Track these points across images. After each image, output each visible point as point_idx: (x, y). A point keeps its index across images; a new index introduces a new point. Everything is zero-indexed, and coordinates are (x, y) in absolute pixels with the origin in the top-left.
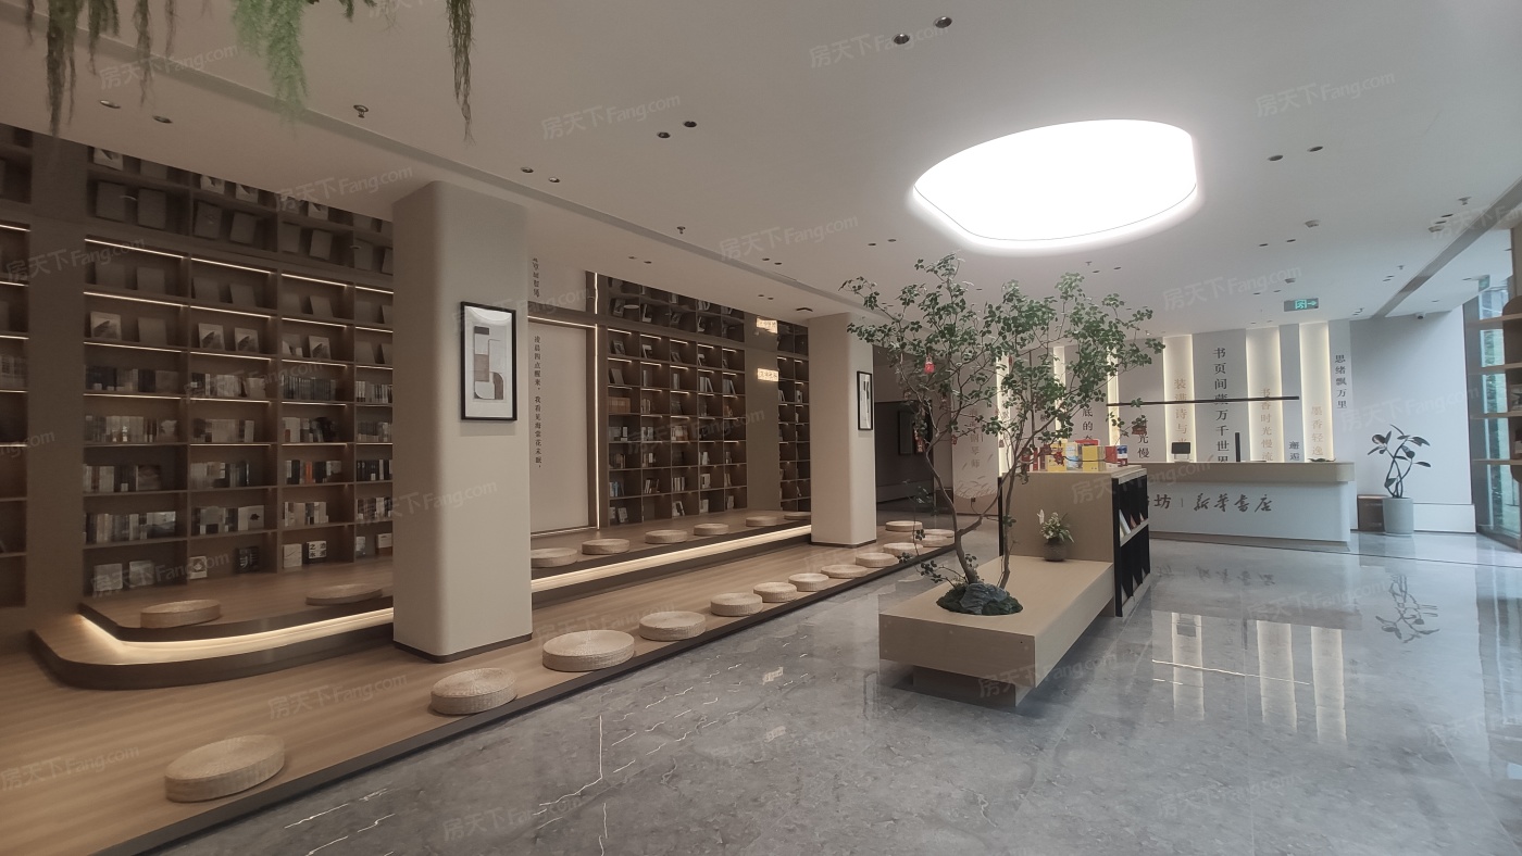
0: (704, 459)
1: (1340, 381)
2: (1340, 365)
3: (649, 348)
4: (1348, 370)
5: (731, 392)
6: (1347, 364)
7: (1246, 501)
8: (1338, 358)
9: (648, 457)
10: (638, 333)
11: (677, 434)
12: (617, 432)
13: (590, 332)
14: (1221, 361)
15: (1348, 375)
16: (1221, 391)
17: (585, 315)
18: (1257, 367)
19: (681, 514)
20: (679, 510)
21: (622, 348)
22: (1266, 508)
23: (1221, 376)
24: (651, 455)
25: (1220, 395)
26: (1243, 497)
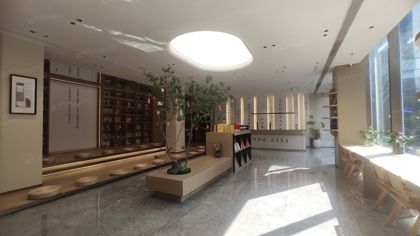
0: (138, 127)
1: (307, 109)
2: (306, 105)
3: (120, 94)
4: (308, 106)
5: (149, 108)
6: (308, 105)
7: (283, 140)
8: (306, 103)
9: (119, 127)
10: (115, 89)
11: (129, 120)
12: (107, 119)
13: (98, 89)
14: (280, 103)
15: (308, 108)
16: (280, 111)
17: (97, 84)
18: (288, 106)
19: (130, 144)
20: (129, 142)
21: (110, 94)
22: (287, 142)
23: (280, 107)
24: (120, 126)
25: (280, 112)
26: (282, 139)
